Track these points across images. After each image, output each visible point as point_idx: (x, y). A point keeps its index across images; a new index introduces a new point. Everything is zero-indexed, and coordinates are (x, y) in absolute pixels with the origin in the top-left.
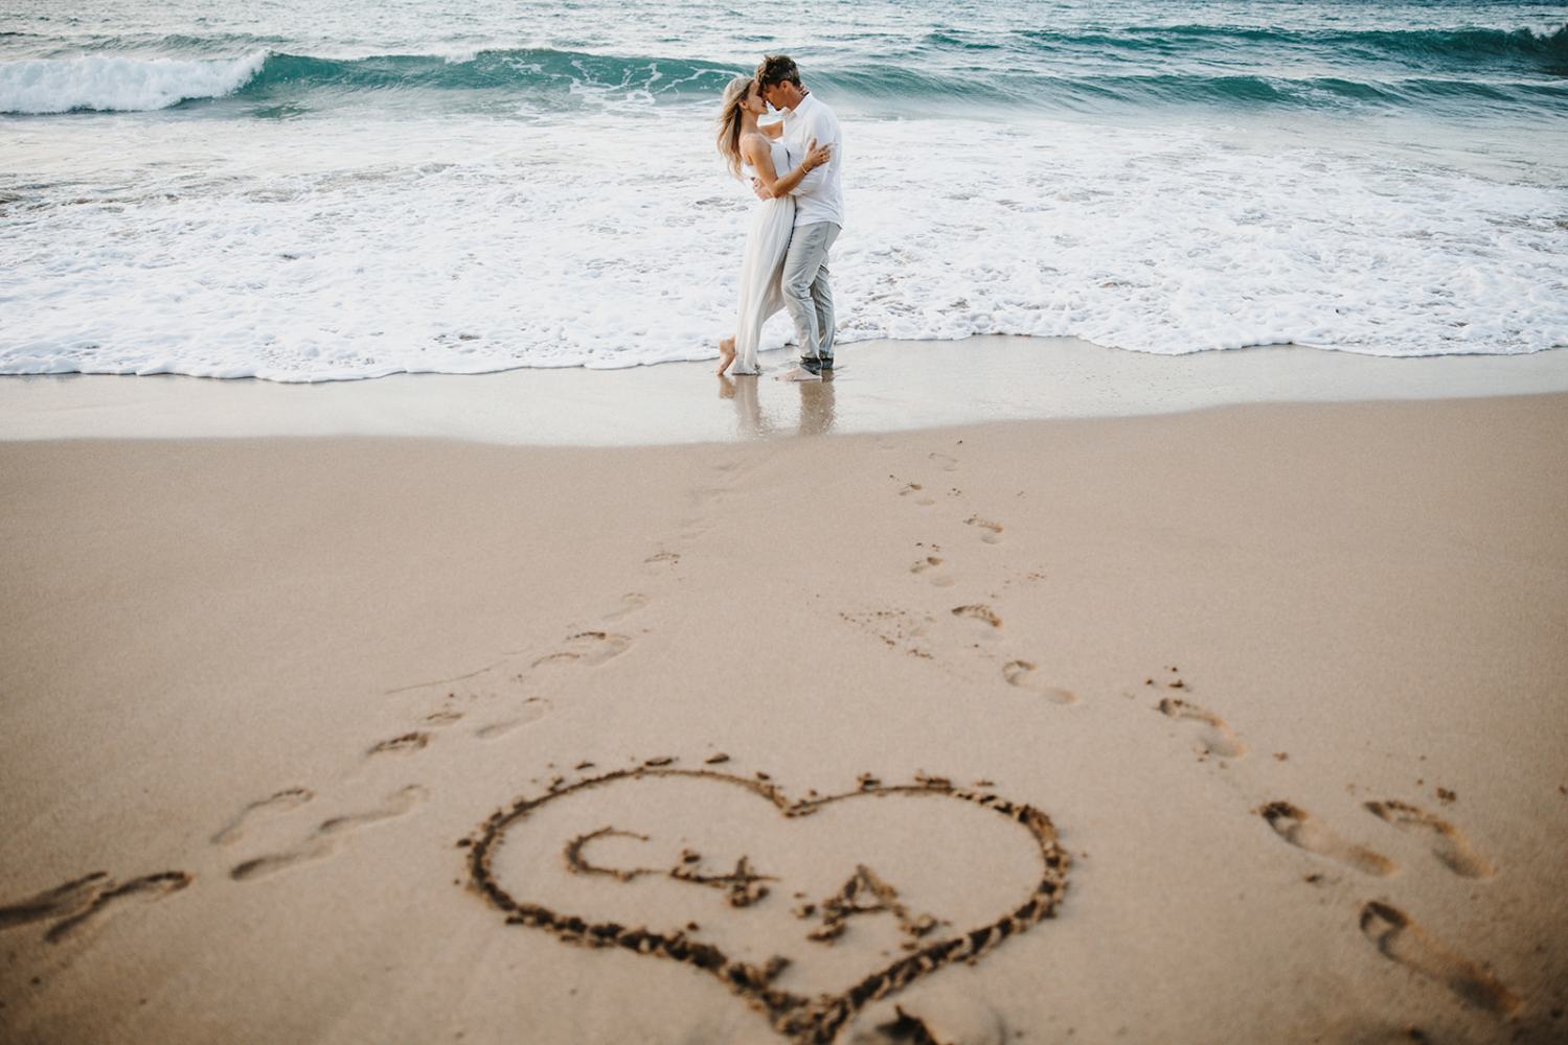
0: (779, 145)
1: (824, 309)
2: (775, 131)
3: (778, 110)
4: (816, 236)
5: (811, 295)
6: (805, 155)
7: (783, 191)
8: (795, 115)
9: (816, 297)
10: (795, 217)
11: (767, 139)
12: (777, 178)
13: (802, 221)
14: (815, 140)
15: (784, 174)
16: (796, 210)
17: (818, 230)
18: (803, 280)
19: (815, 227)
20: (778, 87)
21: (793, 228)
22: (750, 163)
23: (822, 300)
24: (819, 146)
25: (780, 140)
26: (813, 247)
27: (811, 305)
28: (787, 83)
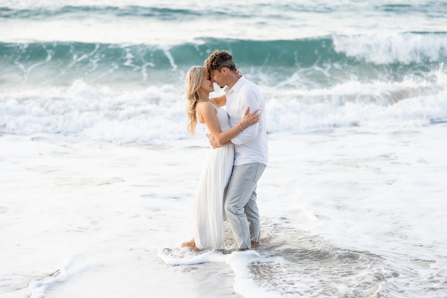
0: (222, 110)
1: (254, 220)
2: (220, 101)
3: (222, 87)
4: (250, 172)
5: (245, 212)
6: (242, 118)
7: (226, 141)
8: (233, 91)
9: (248, 212)
10: (235, 159)
11: (215, 106)
12: (222, 132)
13: (240, 162)
14: (249, 108)
15: (226, 129)
16: (235, 155)
17: (251, 168)
18: (240, 202)
19: (248, 167)
20: (220, 71)
21: (233, 167)
22: (203, 122)
23: (252, 214)
24: (251, 112)
25: (224, 108)
26: (247, 180)
27: (245, 219)
28: (225, 69)
